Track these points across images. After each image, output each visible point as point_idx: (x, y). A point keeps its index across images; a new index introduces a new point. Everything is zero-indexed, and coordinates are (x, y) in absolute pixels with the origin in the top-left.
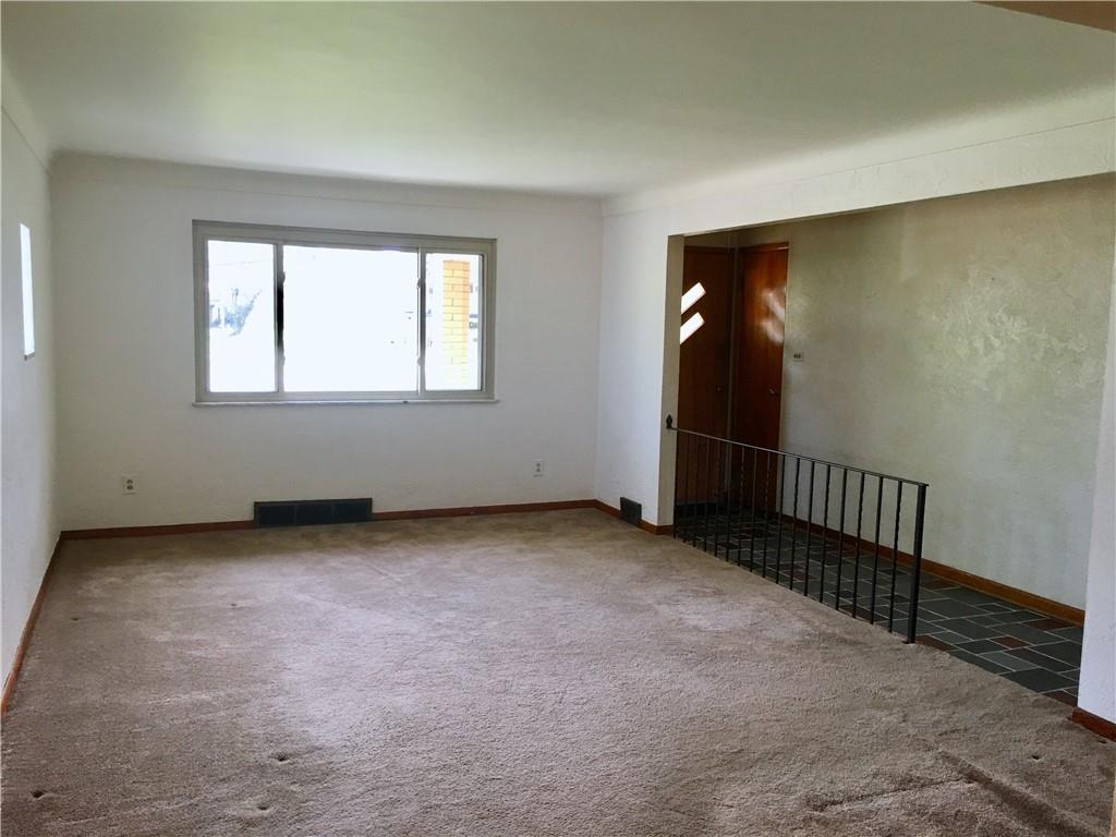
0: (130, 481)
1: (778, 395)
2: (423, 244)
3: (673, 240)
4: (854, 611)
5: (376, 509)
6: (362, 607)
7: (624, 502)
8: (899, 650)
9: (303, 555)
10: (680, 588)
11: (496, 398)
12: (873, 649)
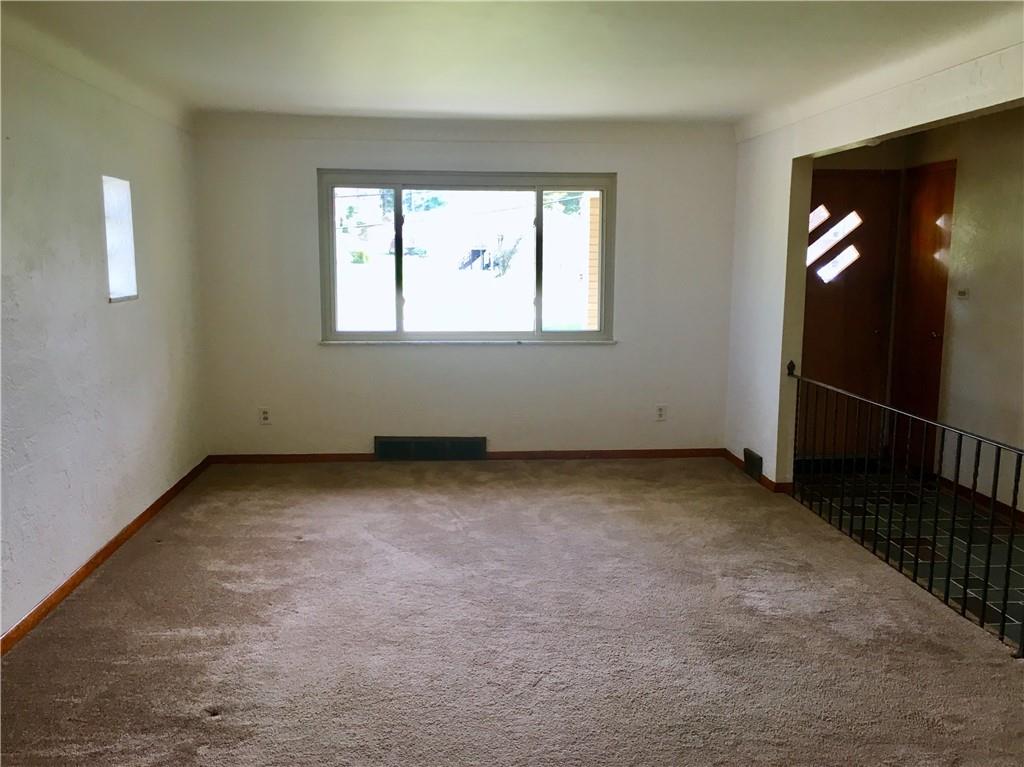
0: (265, 413)
1: (941, 339)
2: (539, 181)
3: (798, 163)
4: (965, 606)
5: (491, 448)
6: (412, 550)
7: (748, 453)
8: (999, 665)
9: (399, 491)
10: (762, 558)
11: (615, 339)
12: (965, 661)
